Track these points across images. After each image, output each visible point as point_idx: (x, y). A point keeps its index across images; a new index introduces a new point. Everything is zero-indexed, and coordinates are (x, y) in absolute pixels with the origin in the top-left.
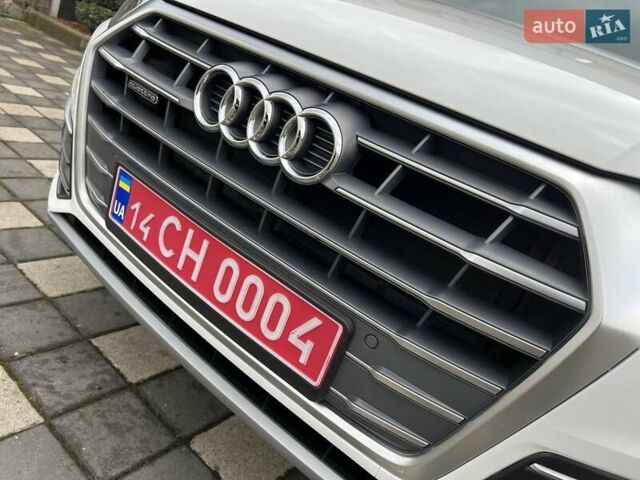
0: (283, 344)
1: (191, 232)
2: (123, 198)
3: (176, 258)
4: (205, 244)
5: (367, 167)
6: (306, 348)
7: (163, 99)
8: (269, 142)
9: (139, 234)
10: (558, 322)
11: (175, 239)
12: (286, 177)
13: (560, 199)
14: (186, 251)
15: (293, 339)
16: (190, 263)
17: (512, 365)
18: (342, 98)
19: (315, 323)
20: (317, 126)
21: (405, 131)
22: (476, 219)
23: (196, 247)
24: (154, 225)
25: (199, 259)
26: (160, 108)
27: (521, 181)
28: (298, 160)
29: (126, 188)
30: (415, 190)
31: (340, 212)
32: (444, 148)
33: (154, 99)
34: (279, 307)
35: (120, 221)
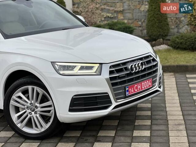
2: (128, 91)
3: (138, 90)
4: (140, 84)
7: (125, 74)
10: (157, 65)
14: (138, 87)
15: (149, 84)
19: (150, 81)
23: (139, 86)
24: (134, 90)
25: (140, 87)
27: (148, 57)
29: (128, 89)
33: (125, 75)
35: (128, 94)
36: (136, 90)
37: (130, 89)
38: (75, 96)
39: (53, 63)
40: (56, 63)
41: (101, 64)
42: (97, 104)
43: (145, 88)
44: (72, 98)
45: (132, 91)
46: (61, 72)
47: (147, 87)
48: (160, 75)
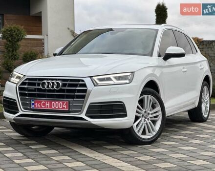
0: (63, 108)
1: (46, 102)
2: (33, 104)
3: (45, 107)
5: (64, 85)
6: (65, 107)
7: (35, 88)
8: (53, 87)
9: (38, 107)
10: (85, 91)
11: (44, 104)
12: (56, 90)
13: (83, 81)
14: (46, 105)
16: (47, 106)
17: (84, 97)
18: (59, 80)
19: (65, 103)
20: (57, 83)
21: (67, 80)
22: (76, 85)
23: (48, 103)
24: (40, 105)
25: (49, 105)
26: (35, 90)
27: (79, 81)
28: (56, 88)
29: (33, 102)
30: (70, 85)
31: (63, 91)
32: (71, 80)
34: (61, 104)
35: (34, 107)
37: (36, 104)
43: (55, 108)
47: (59, 108)
48: (91, 103)
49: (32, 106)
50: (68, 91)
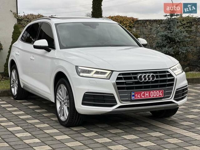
0: (160, 96)
1: (146, 93)
2: (133, 96)
3: (145, 97)
4: (148, 92)
6: (161, 94)
7: (133, 82)
10: (173, 80)
13: (168, 72)
14: (146, 95)
15: (160, 94)
16: (147, 96)
17: (172, 85)
19: (161, 91)
22: (165, 76)
23: (147, 93)
24: (140, 96)
25: (148, 94)
27: (165, 72)
29: (133, 94)
30: (161, 76)
31: (158, 81)
34: (158, 93)
35: (134, 98)
36: (143, 96)
37: (137, 95)
38: (86, 93)
39: (77, 67)
40: (79, 67)
41: (113, 71)
42: (104, 101)
43: (153, 96)
44: (85, 94)
45: (138, 97)
46: (81, 74)
47: (156, 96)
48: (177, 89)
49: (133, 98)
50: (161, 81)
